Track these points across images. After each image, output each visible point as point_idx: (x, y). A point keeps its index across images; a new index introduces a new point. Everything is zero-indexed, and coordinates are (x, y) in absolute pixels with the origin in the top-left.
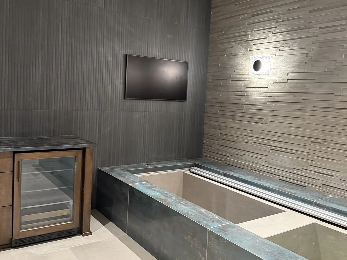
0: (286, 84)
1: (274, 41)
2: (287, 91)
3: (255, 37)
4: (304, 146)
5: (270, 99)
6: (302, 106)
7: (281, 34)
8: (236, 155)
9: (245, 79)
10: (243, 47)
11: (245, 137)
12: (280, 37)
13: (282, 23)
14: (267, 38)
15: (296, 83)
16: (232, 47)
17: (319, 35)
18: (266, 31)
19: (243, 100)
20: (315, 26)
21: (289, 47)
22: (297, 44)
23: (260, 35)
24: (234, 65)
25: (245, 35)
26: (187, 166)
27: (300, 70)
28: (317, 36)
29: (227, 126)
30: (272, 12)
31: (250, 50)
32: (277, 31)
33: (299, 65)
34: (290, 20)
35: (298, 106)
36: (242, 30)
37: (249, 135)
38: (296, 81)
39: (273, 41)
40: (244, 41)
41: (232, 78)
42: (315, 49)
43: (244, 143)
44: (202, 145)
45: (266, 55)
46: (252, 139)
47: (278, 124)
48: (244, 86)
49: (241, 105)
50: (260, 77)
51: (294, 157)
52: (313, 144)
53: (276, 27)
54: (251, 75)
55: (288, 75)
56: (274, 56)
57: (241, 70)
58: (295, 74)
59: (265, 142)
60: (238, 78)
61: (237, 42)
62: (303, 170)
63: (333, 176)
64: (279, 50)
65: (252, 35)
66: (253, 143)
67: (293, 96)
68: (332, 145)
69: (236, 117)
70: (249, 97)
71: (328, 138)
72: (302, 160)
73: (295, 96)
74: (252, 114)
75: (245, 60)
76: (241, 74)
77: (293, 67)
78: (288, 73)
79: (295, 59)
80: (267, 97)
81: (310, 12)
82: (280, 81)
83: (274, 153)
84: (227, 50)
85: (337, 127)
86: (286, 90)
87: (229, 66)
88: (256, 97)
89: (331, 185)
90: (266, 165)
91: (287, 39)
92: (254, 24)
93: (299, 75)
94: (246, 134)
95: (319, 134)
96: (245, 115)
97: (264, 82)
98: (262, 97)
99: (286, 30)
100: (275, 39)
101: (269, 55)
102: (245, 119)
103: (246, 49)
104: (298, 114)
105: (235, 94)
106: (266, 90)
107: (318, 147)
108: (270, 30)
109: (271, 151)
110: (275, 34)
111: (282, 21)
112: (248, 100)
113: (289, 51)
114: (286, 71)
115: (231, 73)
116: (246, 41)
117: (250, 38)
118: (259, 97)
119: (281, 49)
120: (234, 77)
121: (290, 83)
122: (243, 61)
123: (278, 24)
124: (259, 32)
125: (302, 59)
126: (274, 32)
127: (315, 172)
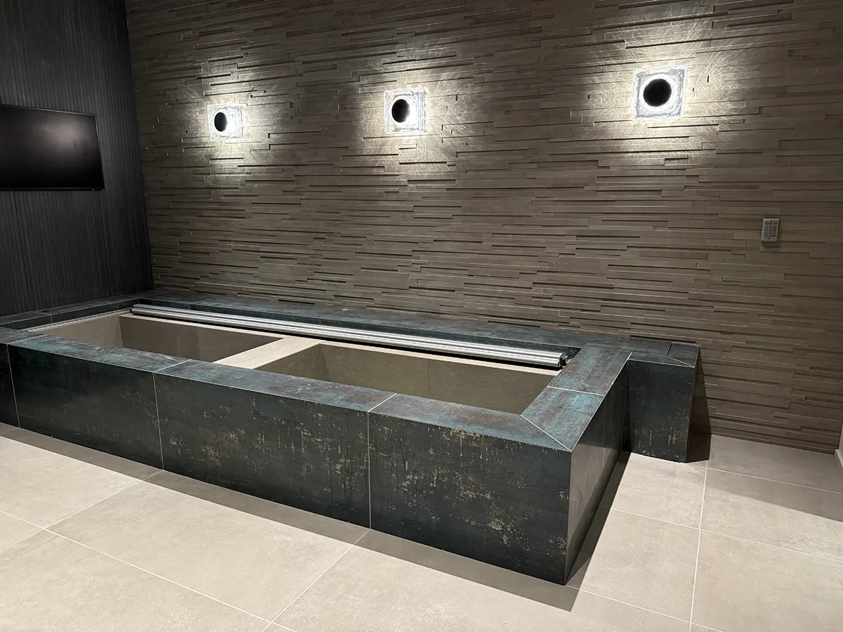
0: (268, 152)
1: (242, 80)
2: (271, 163)
3: (211, 72)
4: (305, 246)
5: (249, 177)
6: (295, 186)
7: (250, 69)
8: (210, 275)
9: (207, 146)
10: (195, 89)
11: (220, 243)
12: (249, 75)
13: (251, 51)
14: (230, 75)
15: (283, 150)
16: (176, 88)
17: (304, 74)
18: (227, 62)
19: (209, 181)
20: (296, 59)
21: (265, 92)
22: (275, 86)
23: (218, 70)
24: (184, 121)
25: (195, 68)
26: (124, 304)
27: (285, 128)
28: (302, 75)
29: (189, 228)
30: (231, 30)
31: (207, 94)
32: (244, 64)
33: (282, 121)
34: (260, 46)
35: (291, 187)
36: (189, 59)
37: (226, 239)
38: (282, 147)
39: (239, 80)
40: (193, 78)
41: (185, 144)
42: (300, 96)
43: (221, 253)
44: (151, 267)
45: (233, 105)
46: (232, 244)
47: (267, 217)
48: (206, 156)
49: (206, 190)
50: (227, 141)
51: (292, 264)
52: (316, 242)
53: (242, 57)
54: (213, 139)
55: (269, 137)
56: (245, 105)
57: (197, 129)
58: (279, 136)
59: (251, 246)
60: (194, 144)
61: (184, 80)
62: (309, 281)
63: (345, 282)
64: (251, 96)
65: (206, 69)
66: (233, 251)
67: (281, 171)
68: (338, 239)
69: (202, 212)
70: (217, 176)
71: (334, 230)
72: (305, 266)
73: (283, 170)
74: (226, 204)
75: (201, 112)
76: (198, 135)
77: (274, 124)
78: (269, 134)
79: (276, 112)
80: (245, 175)
81: (289, 35)
82: (259, 147)
83: (267, 262)
84: (168, 92)
85: (343, 213)
86: (270, 161)
87: (176, 123)
88: (228, 175)
89: (345, 294)
90: (258, 282)
91: (260, 78)
92: (207, 50)
93: (285, 138)
94: (222, 238)
95: (321, 226)
96: (215, 206)
97: (236, 150)
98: (238, 175)
99: (257, 62)
100: (243, 78)
101: (237, 104)
102: (216, 213)
103: (200, 93)
104: (291, 198)
105: (194, 171)
106: (241, 162)
107: (321, 244)
108: (233, 62)
109: (263, 260)
110: (241, 69)
111: (250, 48)
112: (217, 180)
113: (265, 98)
114: (266, 130)
115: (181, 135)
116: (198, 78)
117: (203, 74)
118: (232, 175)
119: (254, 94)
120: (188, 141)
121: (274, 150)
122: (198, 113)
123: (245, 51)
124: (216, 64)
125: (285, 112)
126: (240, 64)
127: (323, 280)
